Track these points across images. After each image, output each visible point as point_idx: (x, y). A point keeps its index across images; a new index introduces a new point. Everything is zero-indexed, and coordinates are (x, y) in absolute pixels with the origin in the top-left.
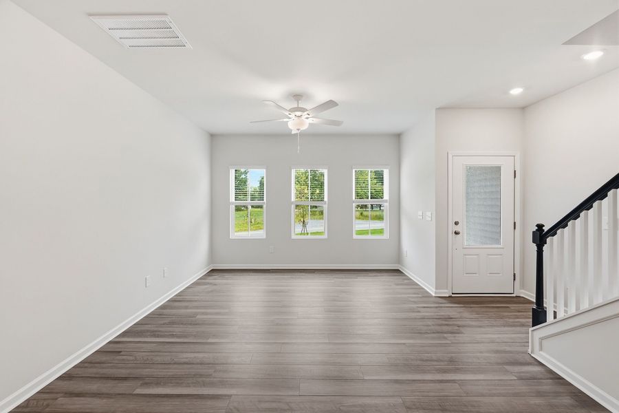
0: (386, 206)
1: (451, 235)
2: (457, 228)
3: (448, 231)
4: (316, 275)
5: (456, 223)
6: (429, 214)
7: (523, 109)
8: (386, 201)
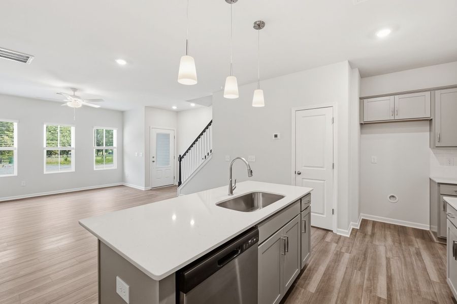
0: (115, 151)
1: (151, 162)
2: (154, 159)
3: (149, 161)
4: (68, 195)
5: (153, 157)
6: (141, 153)
7: (177, 113)
8: (115, 148)
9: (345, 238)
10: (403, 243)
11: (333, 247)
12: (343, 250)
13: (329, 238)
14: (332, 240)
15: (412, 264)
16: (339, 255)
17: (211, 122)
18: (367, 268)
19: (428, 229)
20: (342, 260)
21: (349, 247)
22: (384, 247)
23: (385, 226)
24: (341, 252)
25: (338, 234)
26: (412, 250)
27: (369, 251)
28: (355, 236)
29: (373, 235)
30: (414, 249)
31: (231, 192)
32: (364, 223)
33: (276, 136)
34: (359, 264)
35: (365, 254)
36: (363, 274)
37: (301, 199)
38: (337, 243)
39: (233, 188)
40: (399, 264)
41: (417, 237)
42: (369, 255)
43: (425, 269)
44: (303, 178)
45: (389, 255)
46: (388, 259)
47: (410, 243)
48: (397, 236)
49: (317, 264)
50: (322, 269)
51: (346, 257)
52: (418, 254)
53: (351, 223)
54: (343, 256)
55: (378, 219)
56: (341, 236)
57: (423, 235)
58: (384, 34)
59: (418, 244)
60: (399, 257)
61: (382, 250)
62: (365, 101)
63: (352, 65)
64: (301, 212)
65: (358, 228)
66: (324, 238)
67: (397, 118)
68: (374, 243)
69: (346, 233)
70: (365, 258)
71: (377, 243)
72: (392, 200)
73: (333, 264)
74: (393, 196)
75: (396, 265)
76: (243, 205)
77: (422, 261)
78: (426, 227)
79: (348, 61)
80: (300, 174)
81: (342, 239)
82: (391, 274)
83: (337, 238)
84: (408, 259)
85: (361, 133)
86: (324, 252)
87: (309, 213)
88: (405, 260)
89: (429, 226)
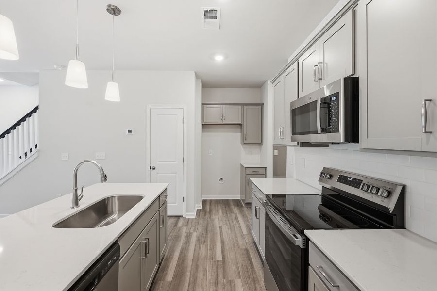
9: (193, 219)
10: (228, 213)
11: (184, 231)
12: (191, 231)
13: (181, 223)
14: (183, 225)
15: (234, 227)
16: (189, 236)
17: (37, 108)
18: (209, 240)
19: (240, 199)
20: (192, 240)
21: (195, 227)
22: (218, 219)
23: (217, 202)
24: (190, 233)
25: (187, 217)
26: (233, 216)
27: (209, 225)
28: (199, 215)
29: (211, 210)
30: (234, 215)
31: (76, 202)
32: (204, 202)
33: (130, 132)
34: (203, 240)
35: (207, 230)
36: (206, 246)
37: (159, 197)
38: (187, 226)
39: (79, 198)
40: (227, 230)
41: (235, 206)
42: (209, 229)
43: (240, 228)
44: (158, 173)
45: (221, 224)
46: (221, 228)
47: (231, 211)
48: (224, 208)
49: (172, 251)
50: (177, 255)
51: (194, 236)
52: (236, 218)
53: (196, 205)
54: (191, 236)
55: (213, 197)
56: (189, 218)
57: (237, 203)
58: (219, 58)
59: (236, 210)
60: (227, 224)
61: (216, 221)
62: (205, 106)
63: (197, 76)
64: (159, 208)
65: (201, 208)
66: (176, 224)
67: (225, 122)
68: (212, 218)
69: (192, 215)
70: (207, 233)
71: (213, 217)
72: (222, 182)
73: (185, 246)
74: (222, 179)
75: (225, 230)
76: (93, 215)
77: (238, 222)
78: (238, 197)
79: (195, 73)
80: (154, 169)
81: (190, 221)
82: (223, 239)
83: (187, 221)
84: (232, 224)
85: (203, 131)
86: (177, 238)
87: (166, 207)
88: (230, 225)
89: (240, 196)
